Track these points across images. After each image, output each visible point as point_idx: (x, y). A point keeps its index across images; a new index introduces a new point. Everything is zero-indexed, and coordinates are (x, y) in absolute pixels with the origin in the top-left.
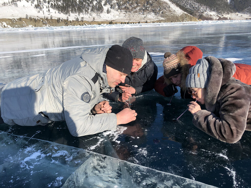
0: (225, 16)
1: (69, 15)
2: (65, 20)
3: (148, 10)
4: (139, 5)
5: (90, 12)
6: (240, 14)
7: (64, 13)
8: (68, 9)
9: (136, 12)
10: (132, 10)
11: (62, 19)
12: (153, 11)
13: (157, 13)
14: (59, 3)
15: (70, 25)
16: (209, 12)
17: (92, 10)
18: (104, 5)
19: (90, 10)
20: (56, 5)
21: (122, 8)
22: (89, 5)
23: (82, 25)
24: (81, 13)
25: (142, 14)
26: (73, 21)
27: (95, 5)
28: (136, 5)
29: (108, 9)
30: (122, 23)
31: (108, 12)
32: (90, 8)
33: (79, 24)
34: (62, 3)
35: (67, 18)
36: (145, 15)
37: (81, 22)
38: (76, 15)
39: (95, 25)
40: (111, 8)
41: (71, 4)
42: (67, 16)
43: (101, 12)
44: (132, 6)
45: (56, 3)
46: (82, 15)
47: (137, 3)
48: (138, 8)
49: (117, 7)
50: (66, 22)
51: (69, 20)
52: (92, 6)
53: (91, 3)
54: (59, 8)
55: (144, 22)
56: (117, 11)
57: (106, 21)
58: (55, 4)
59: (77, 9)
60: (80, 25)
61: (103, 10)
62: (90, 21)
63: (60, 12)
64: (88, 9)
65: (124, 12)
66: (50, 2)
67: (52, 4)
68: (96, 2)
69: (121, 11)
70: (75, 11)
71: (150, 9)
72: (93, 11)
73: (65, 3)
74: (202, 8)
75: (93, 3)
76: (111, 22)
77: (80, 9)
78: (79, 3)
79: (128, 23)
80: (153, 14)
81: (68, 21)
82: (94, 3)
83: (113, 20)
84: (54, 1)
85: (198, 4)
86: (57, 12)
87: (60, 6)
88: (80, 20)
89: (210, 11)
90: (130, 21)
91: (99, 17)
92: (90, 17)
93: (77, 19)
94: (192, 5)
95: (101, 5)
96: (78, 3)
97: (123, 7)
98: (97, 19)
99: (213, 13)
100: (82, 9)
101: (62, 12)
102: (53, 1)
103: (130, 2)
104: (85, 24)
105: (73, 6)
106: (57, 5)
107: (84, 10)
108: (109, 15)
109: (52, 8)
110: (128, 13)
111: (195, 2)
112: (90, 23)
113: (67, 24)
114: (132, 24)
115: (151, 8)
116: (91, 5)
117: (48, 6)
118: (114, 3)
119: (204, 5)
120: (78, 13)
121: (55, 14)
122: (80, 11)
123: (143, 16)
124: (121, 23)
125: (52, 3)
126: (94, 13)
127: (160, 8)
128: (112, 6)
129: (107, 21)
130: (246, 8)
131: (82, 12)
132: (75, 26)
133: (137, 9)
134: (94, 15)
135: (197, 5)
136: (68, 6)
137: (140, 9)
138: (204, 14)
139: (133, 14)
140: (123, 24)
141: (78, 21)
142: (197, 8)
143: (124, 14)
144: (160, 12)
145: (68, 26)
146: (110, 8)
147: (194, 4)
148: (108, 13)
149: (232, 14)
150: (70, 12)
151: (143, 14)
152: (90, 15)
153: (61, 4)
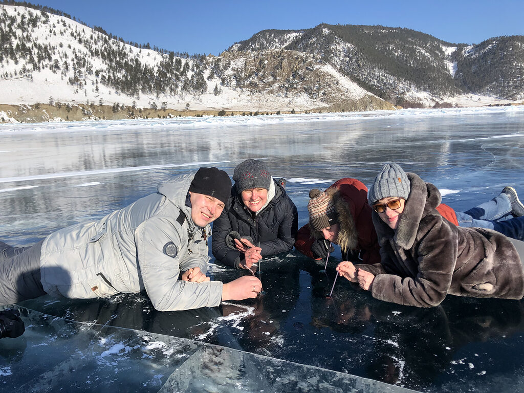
0: (447, 99)
1: (138, 98)
2: (129, 108)
3: (296, 88)
4: (278, 78)
5: (180, 93)
6: (476, 97)
7: (128, 93)
8: (135, 86)
9: (272, 92)
10: (264, 88)
11: (123, 104)
12: (306, 90)
13: (314, 94)
14: (119, 75)
15: (139, 118)
16: (415, 93)
17: (184, 88)
18: (209, 78)
19: (179, 89)
20: (112, 78)
21: (244, 85)
22: (178, 79)
23: (164, 117)
24: (163, 94)
25: (284, 96)
26: (145, 109)
27: (190, 79)
28: (271, 79)
29: (216, 87)
30: (244, 114)
31: (217, 92)
32: (180, 84)
33: (158, 115)
34: (124, 75)
35: (132, 104)
36: (290, 99)
37: (162, 112)
38: (151, 98)
39: (191, 117)
40: (223, 84)
41: (142, 78)
42: (134, 98)
43: (202, 93)
44: (264, 81)
45: (112, 75)
46: (163, 98)
47: (273, 76)
48: (277, 85)
49: (234, 82)
50: (132, 112)
51: (138, 107)
52: (185, 81)
53: (182, 75)
54: (118, 83)
55: (288, 112)
56: (234, 90)
57: (211, 109)
58: (109, 76)
59: (154, 87)
60: (160, 118)
61: (206, 89)
62: (179, 109)
63: (120, 91)
64: (177, 86)
65: (249, 93)
66: (101, 73)
67: (103, 77)
68: (193, 73)
69: (242, 91)
70: (150, 90)
71: (299, 87)
72: (186, 90)
73: (131, 75)
74: (402, 85)
75: (186, 75)
76: (223, 111)
77: (161, 86)
78: (159, 75)
79: (256, 114)
80: (305, 96)
81: (134, 110)
82: (188, 74)
83: (227, 109)
84: (109, 72)
85: (392, 77)
86: (113, 91)
87: (119, 81)
88: (159, 108)
89: (417, 92)
90: (260, 111)
91: (198, 102)
92: (181, 101)
93: (154, 107)
94: (382, 80)
95: (203, 79)
96: (155, 75)
97: (247, 83)
98: (194, 106)
99: (423, 96)
100: (164, 87)
101: (123, 92)
102: (107, 71)
103: (261, 73)
104: (169, 115)
105: (146, 81)
106: (115, 78)
107: (168, 89)
108: (219, 97)
109: (104, 84)
110: (256, 94)
111: (387, 73)
112: (180, 114)
113: (132, 114)
114: (265, 115)
115: (301, 85)
116: (182, 78)
117: (96, 80)
118: (228, 75)
119: (405, 80)
120: (155, 94)
121: (110, 96)
122: (160, 90)
123: (286, 100)
124: (242, 113)
125: (104, 74)
126: (188, 95)
127: (320, 85)
128: (223, 80)
129: (214, 110)
130: (486, 85)
131: (164, 91)
132: (150, 119)
133: (274, 87)
134: (188, 97)
135: (391, 79)
136: (135, 80)
137: (280, 87)
138: (407, 97)
139: (266, 96)
140: (246, 116)
141: (156, 109)
142: (391, 85)
143: (249, 95)
144: (319, 93)
145: (134, 119)
146: (220, 85)
147: (386, 77)
148: (216, 94)
149: (460, 96)
150: (140, 92)
151: (287, 97)
152: (181, 96)
153: (121, 76)
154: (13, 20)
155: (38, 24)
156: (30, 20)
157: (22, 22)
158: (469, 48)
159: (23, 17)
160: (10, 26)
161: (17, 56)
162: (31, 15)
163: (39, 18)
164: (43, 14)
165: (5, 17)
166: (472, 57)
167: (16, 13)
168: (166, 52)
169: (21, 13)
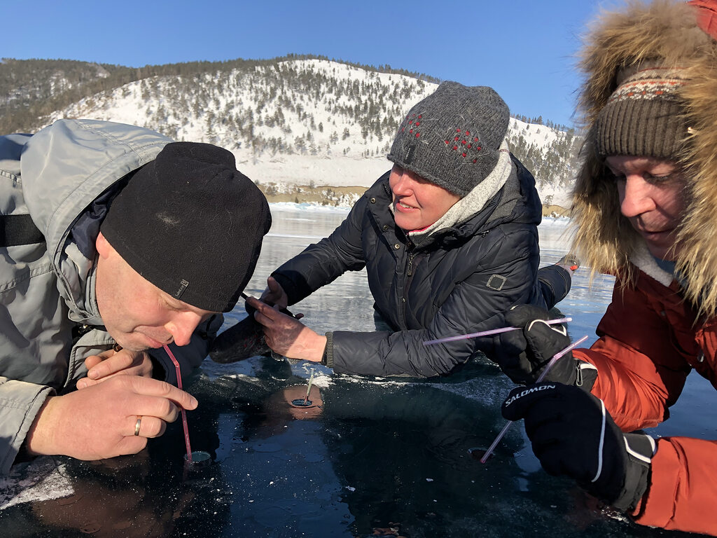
22: (574, 165)
78: (548, 159)
96: (543, 158)
107: (557, 178)
131: (551, 181)
154: (386, 90)
155: (412, 94)
156: (403, 90)
157: (395, 92)
159: (397, 86)
160: (381, 97)
161: (383, 132)
162: (405, 84)
163: (414, 88)
164: (419, 83)
165: (378, 87)
167: (390, 82)
168: (563, 128)
169: (395, 82)
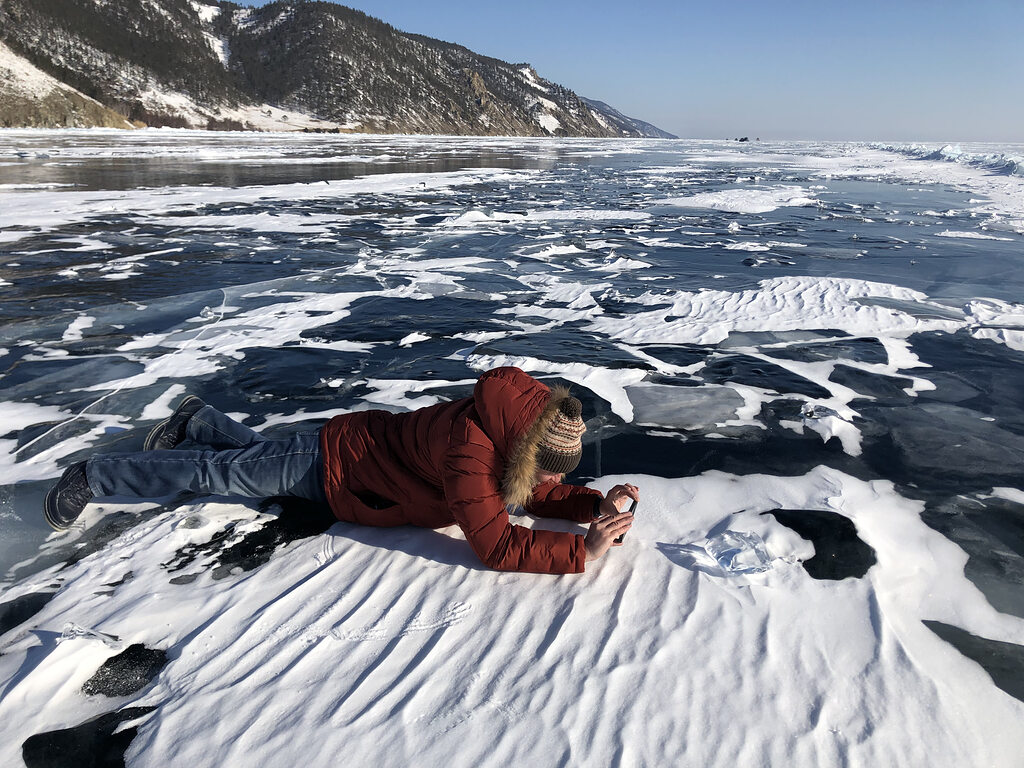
89: (165, 93)
119: (132, 64)
135: (98, 58)
149: (248, 108)
158: (244, 14)
166: (254, 32)
